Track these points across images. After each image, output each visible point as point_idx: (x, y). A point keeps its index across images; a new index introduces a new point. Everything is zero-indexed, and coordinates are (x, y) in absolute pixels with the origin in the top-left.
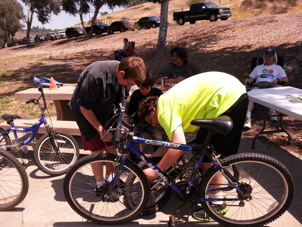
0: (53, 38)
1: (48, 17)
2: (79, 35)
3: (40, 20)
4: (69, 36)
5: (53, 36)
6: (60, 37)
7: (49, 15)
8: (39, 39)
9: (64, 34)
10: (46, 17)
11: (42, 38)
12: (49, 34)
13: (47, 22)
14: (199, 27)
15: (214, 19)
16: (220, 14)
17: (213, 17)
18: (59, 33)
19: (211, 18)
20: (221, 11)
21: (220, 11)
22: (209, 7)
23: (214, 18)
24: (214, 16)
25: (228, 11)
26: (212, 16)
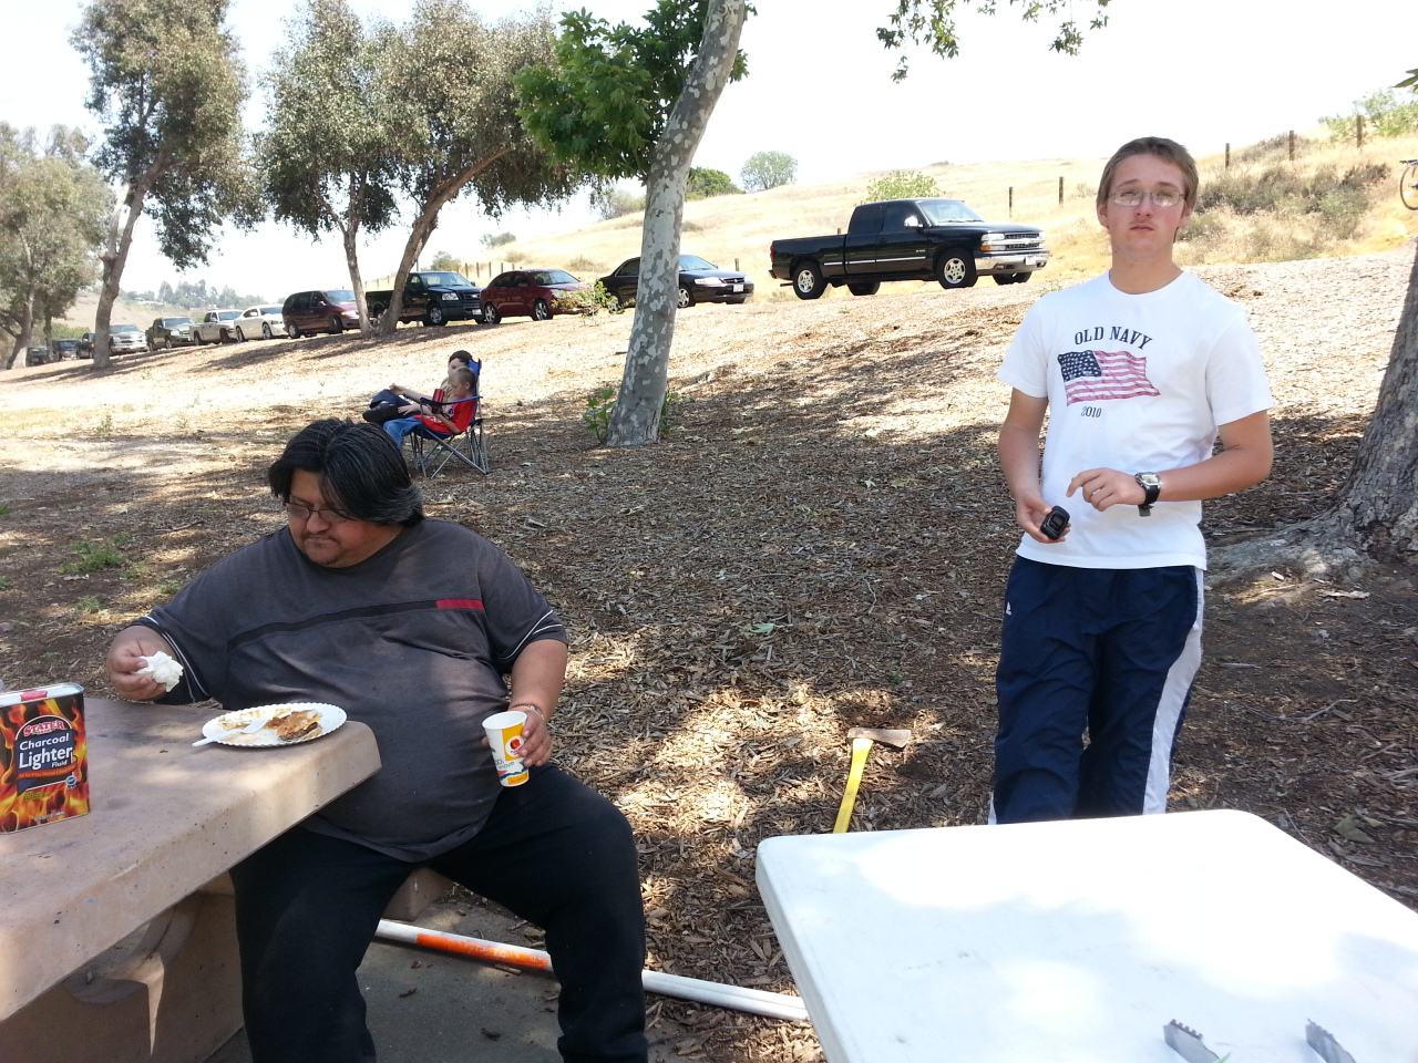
0: (232, 335)
1: (206, 239)
2: (345, 325)
3: (168, 251)
4: (300, 328)
5: (231, 324)
6: (259, 332)
7: (214, 227)
8: (168, 337)
9: (279, 317)
10: (199, 240)
11: (181, 333)
12: (215, 315)
13: (200, 259)
14: (883, 310)
15: (960, 277)
16: (990, 256)
17: (954, 268)
18: (255, 311)
19: (947, 273)
20: (991, 240)
21: (989, 243)
22: (939, 219)
23: (963, 274)
24: (961, 263)
25: (1026, 241)
26: (952, 265)
